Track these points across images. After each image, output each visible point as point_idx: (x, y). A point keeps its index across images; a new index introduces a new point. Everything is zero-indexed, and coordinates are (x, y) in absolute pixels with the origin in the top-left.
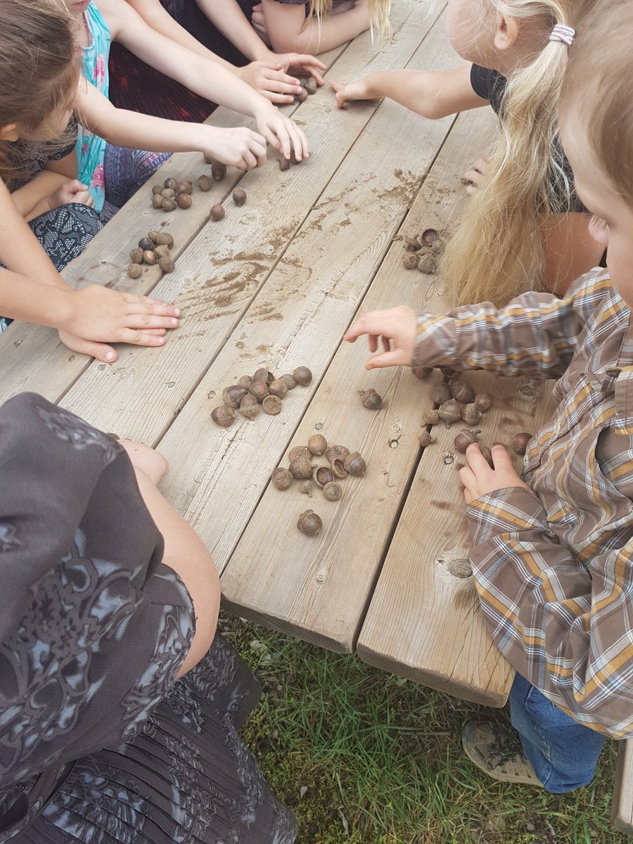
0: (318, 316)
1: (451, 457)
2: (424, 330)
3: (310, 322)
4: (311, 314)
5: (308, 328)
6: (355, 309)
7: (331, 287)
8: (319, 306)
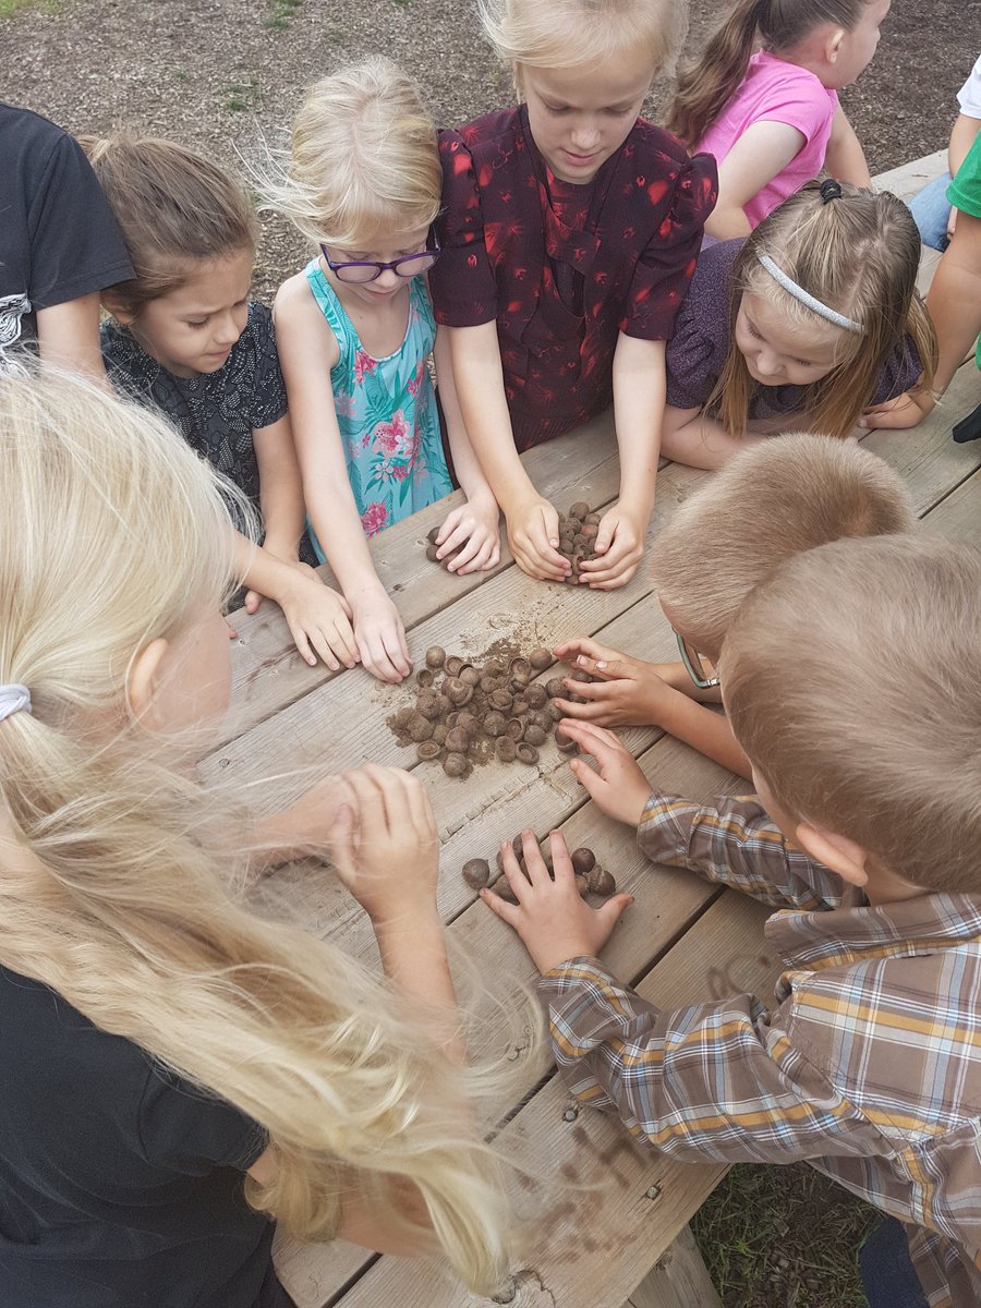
0: (515, 803)
1: (576, 1113)
2: (652, 818)
3: (501, 807)
4: (507, 797)
5: (494, 815)
6: (566, 814)
7: (553, 768)
8: (524, 789)
